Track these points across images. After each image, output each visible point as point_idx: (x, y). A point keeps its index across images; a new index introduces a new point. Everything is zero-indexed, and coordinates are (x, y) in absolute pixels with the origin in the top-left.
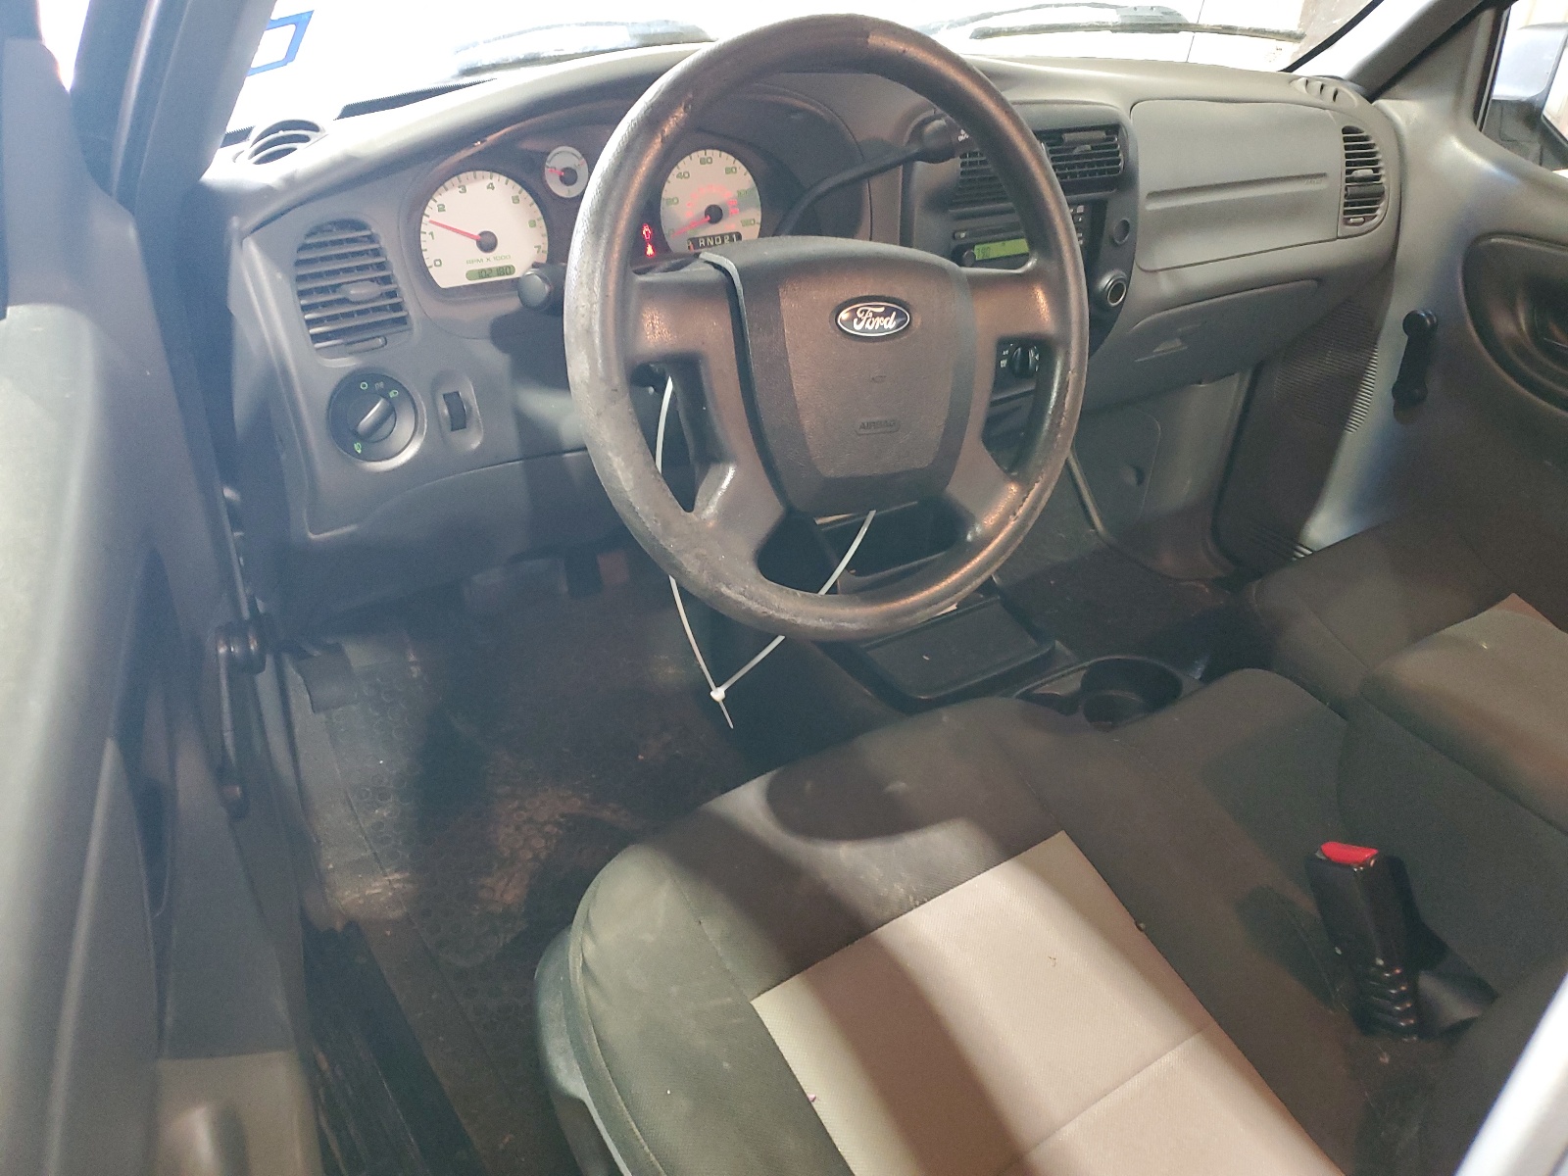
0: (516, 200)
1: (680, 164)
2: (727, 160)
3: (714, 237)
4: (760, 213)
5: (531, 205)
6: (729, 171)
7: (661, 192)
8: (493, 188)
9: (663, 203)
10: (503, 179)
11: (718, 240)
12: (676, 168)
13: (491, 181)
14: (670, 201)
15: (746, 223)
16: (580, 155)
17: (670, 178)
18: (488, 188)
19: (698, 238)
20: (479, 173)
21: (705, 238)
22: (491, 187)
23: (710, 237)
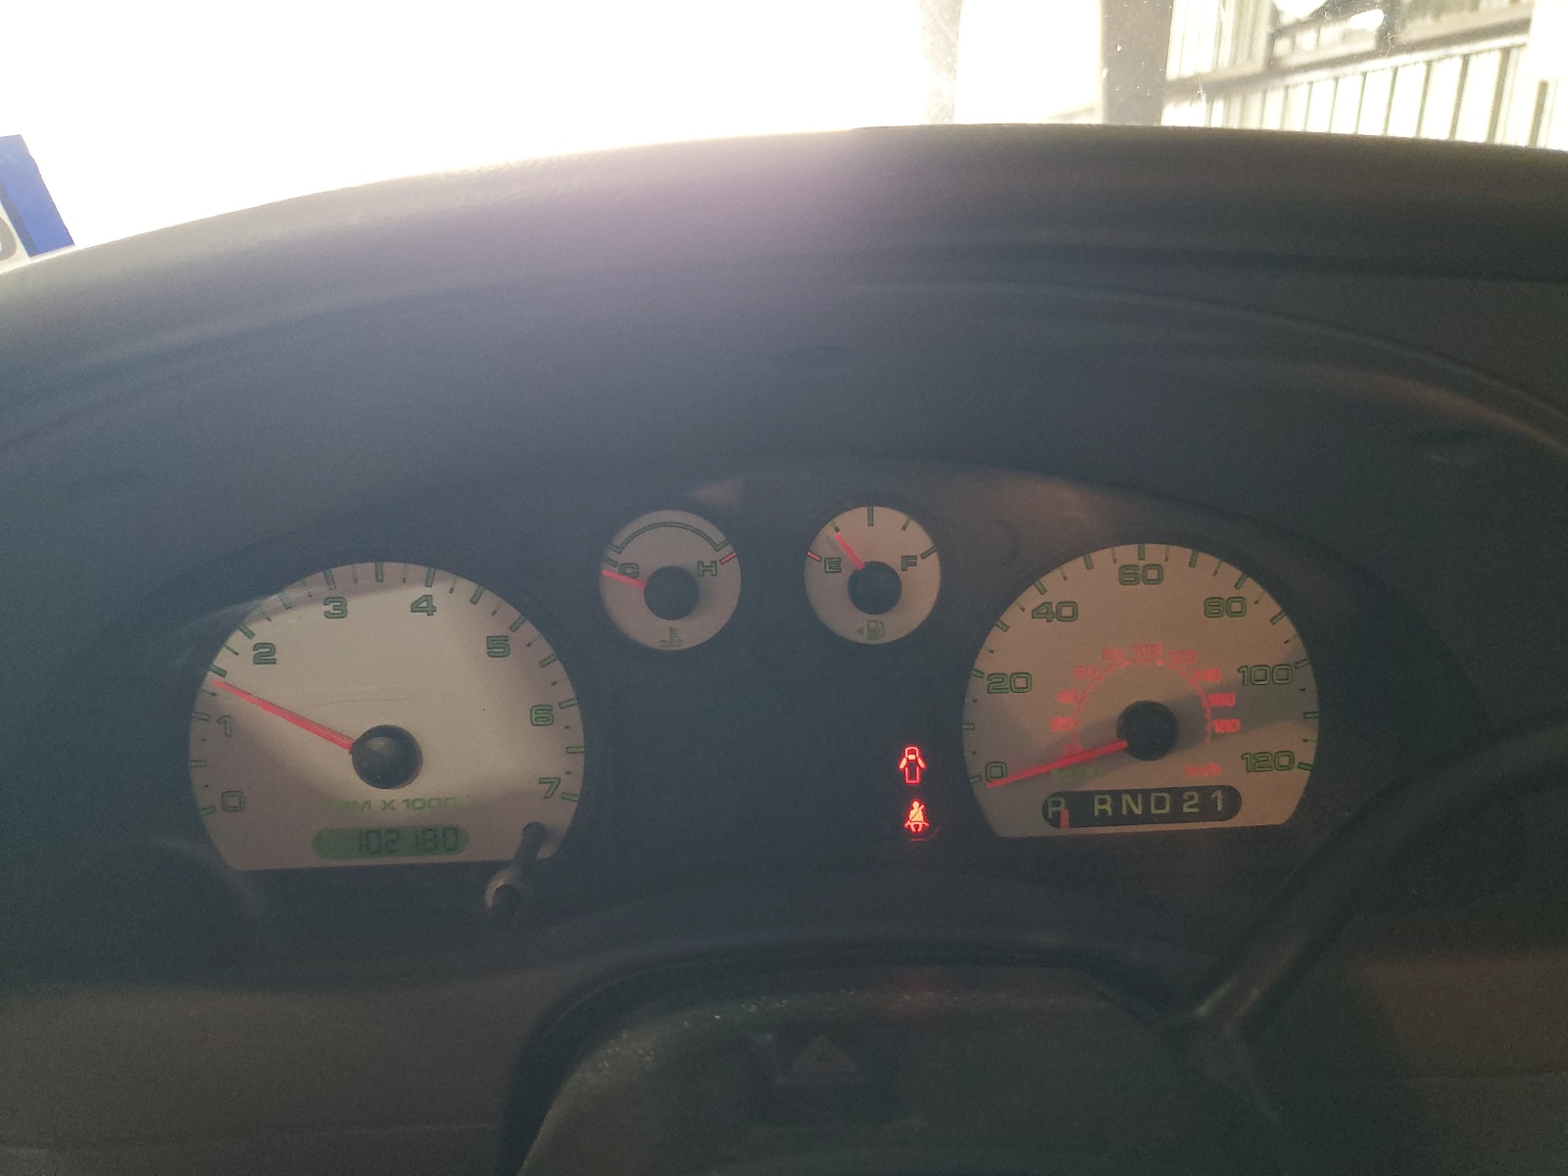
0: (497, 646)
1: (1047, 580)
2: (1219, 576)
3: (1147, 793)
4: (1313, 735)
5: (543, 664)
6: (1215, 607)
7: (974, 653)
8: (430, 611)
9: (977, 687)
10: (466, 587)
11: (1160, 803)
12: (1032, 591)
13: (426, 591)
14: (1000, 683)
15: (1258, 762)
16: (718, 536)
17: (1011, 615)
18: (415, 607)
19: (1090, 795)
20: (390, 567)
21: (1117, 795)
22: (424, 606)
23: (1133, 793)
